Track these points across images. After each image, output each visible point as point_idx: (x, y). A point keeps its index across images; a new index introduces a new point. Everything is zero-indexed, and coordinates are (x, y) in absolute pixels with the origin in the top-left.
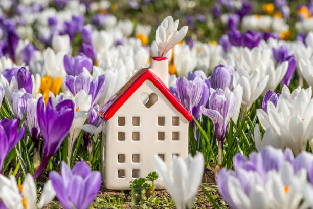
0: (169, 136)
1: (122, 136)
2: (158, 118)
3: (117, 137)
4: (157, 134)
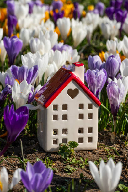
0: (86, 116)
1: (56, 117)
2: (79, 104)
3: (52, 118)
4: (78, 115)
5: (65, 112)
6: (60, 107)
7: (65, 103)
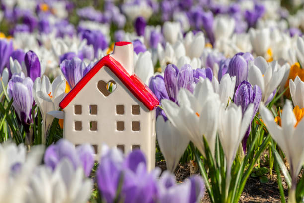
0: (129, 126)
1: (79, 126)
2: (117, 106)
3: (74, 127)
4: (116, 124)
5: (94, 118)
6: (86, 109)
7: (94, 103)
